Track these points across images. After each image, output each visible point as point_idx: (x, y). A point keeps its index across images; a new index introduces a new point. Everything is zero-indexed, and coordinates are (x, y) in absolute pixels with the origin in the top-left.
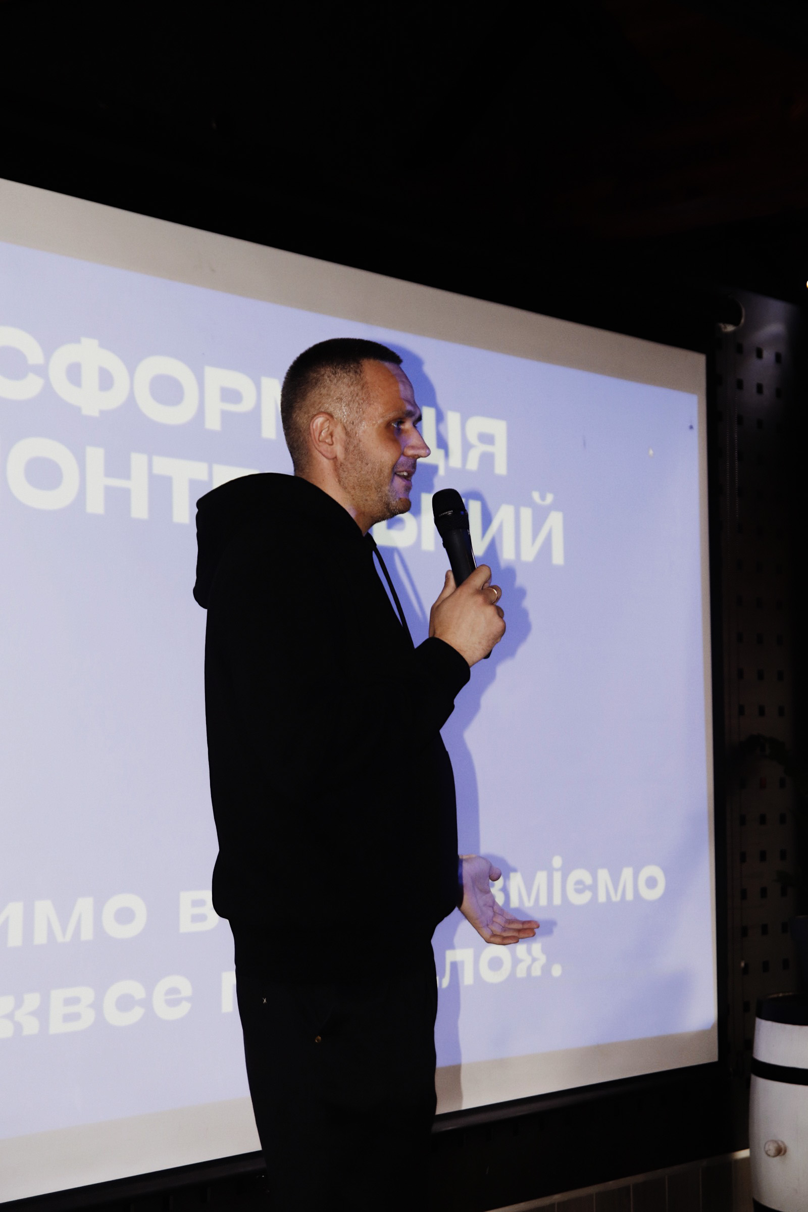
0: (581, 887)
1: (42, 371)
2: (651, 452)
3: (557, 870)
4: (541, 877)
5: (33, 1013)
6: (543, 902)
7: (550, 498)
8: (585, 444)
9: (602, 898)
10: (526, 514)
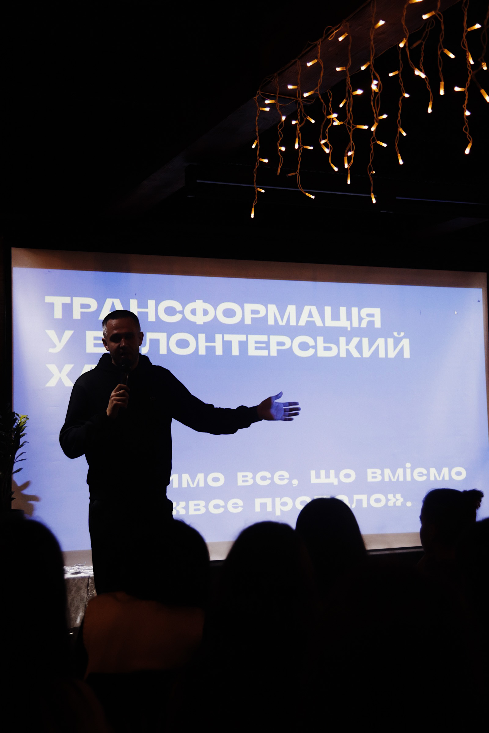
0: (421, 474)
1: (182, 312)
2: (456, 313)
3: (408, 468)
4: (400, 471)
5: (183, 508)
6: (401, 479)
7: (402, 334)
8: (420, 313)
9: (432, 478)
10: (391, 341)
